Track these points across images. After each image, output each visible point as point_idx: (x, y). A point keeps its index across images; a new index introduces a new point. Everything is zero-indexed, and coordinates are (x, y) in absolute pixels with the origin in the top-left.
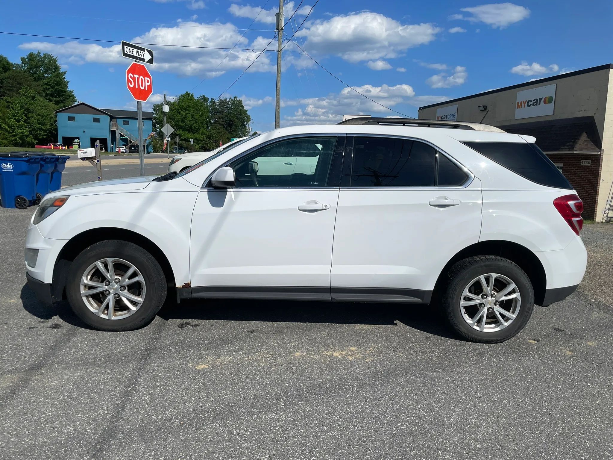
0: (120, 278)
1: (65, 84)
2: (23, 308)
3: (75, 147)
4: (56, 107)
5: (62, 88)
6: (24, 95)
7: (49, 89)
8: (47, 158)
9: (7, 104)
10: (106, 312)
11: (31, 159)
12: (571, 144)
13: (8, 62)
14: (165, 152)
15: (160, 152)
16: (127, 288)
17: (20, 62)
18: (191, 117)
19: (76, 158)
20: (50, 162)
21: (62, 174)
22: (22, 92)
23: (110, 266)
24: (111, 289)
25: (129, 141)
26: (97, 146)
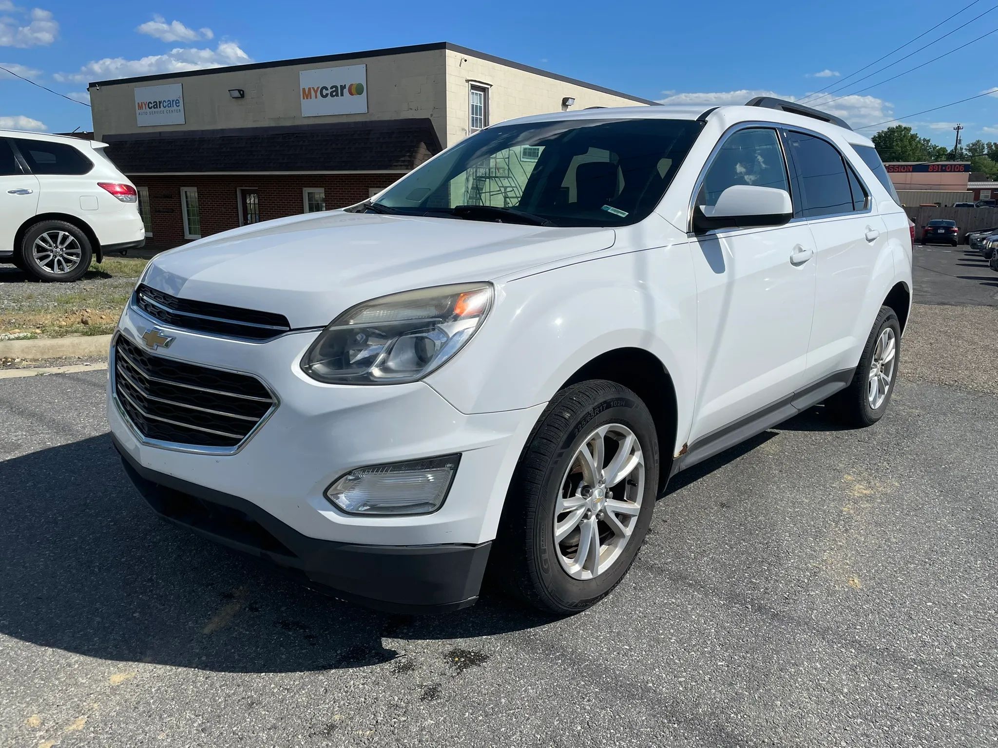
12: (407, 158)
24: (594, 503)
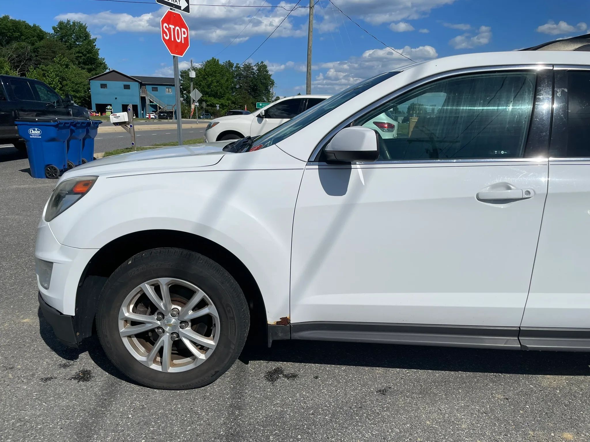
0: (180, 308)
1: (96, 52)
2: (40, 336)
3: (108, 113)
4: (89, 75)
5: (94, 56)
6: (58, 63)
7: (81, 57)
8: (78, 122)
9: (43, 72)
10: (158, 359)
11: (60, 123)
13: (41, 31)
14: (192, 118)
15: (188, 118)
16: (190, 324)
17: (52, 32)
18: (217, 83)
19: (109, 124)
20: (82, 127)
21: (95, 140)
22: (57, 60)
23: (165, 290)
24: (166, 325)
25: (158, 107)
26: (129, 110)
